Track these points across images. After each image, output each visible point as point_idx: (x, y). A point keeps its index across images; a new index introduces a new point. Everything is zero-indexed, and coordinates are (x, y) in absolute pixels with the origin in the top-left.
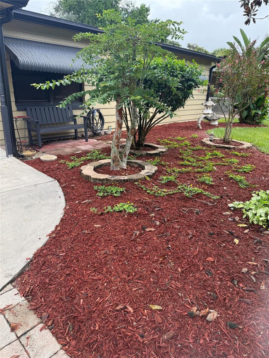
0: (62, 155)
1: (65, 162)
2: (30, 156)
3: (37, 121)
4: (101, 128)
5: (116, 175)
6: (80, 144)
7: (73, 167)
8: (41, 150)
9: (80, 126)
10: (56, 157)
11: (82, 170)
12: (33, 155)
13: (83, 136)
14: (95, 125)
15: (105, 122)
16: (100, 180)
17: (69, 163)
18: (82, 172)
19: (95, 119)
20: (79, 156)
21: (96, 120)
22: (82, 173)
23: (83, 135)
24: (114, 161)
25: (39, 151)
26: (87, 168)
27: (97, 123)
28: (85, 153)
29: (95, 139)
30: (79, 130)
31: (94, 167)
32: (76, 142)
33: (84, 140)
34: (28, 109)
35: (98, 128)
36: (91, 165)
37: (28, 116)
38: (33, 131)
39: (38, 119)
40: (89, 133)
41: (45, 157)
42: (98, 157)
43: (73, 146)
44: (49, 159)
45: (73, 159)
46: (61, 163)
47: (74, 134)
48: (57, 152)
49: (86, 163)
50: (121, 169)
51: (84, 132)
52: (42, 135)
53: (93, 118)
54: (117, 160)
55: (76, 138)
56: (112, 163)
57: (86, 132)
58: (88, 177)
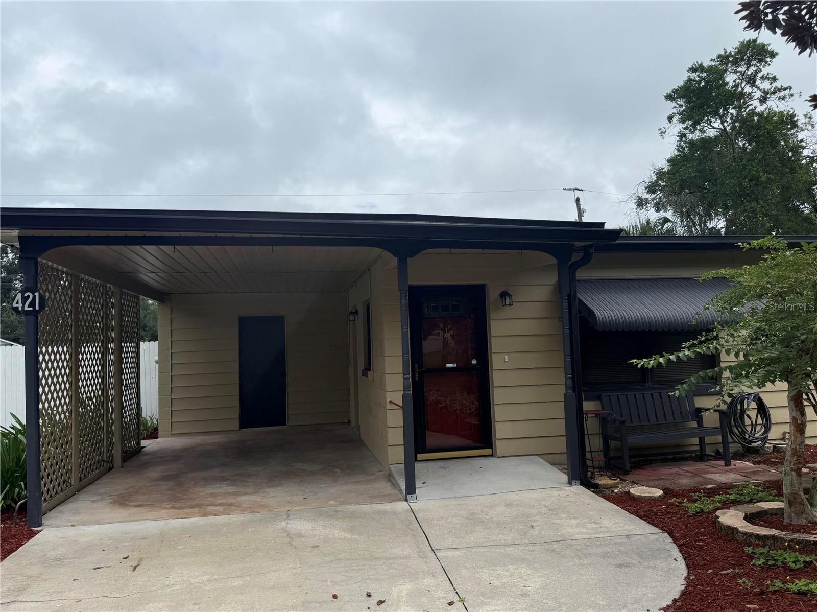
0: (672, 490)
1: (682, 502)
2: (609, 487)
3: (623, 419)
4: (764, 433)
5: (798, 531)
6: (711, 470)
7: (698, 513)
8: (629, 478)
9: (712, 431)
10: (661, 492)
11: (718, 517)
12: (615, 486)
13: (718, 452)
14: (749, 429)
15: (773, 422)
16: (758, 537)
17: (690, 505)
18: (719, 519)
19: (748, 416)
20: (710, 493)
21: (750, 418)
22: (719, 522)
23: (718, 450)
24: (790, 504)
25: (625, 480)
26: (729, 514)
27: (753, 426)
28: (726, 488)
29: (749, 461)
30: (708, 440)
31: (746, 514)
32: (702, 466)
33: (722, 463)
34: (605, 395)
35: (757, 436)
36: (739, 511)
37: (603, 409)
38: (616, 439)
39: (622, 416)
40: (734, 447)
41: (636, 491)
42: (756, 497)
43: (695, 474)
44: (647, 495)
45: (696, 497)
46: (673, 505)
47: (698, 448)
48: (662, 483)
49: (726, 505)
50: (809, 522)
51: (721, 445)
52: (630, 449)
53: (743, 412)
54: (799, 501)
55: (701, 457)
56: (788, 511)
57: (725, 443)
58: (732, 530)
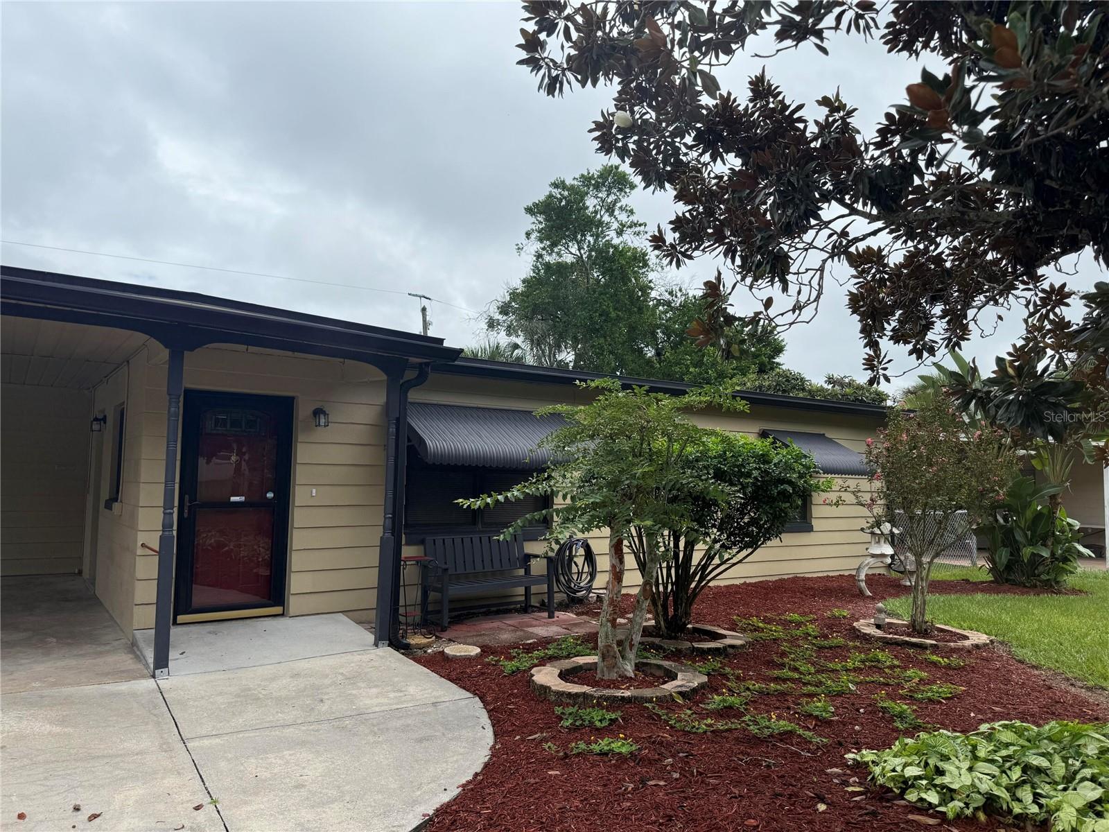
0: (491, 647)
1: (499, 661)
2: (422, 646)
3: (446, 566)
4: (589, 582)
5: (609, 687)
6: (534, 622)
7: (513, 672)
8: (446, 635)
9: (538, 580)
10: (478, 650)
11: (533, 675)
12: (429, 645)
13: (543, 603)
14: (575, 577)
15: (598, 570)
16: (569, 695)
17: (506, 663)
18: (534, 678)
19: (575, 563)
20: (529, 649)
21: (577, 566)
22: (533, 681)
23: (543, 601)
24: (604, 657)
25: (441, 638)
26: (544, 671)
27: (580, 574)
28: (545, 642)
29: (572, 612)
30: (534, 589)
31: (561, 671)
32: (526, 618)
33: (546, 614)
34: (429, 539)
35: (582, 585)
36: (555, 667)
37: (426, 555)
38: (435, 590)
39: (446, 563)
40: (559, 597)
41: (452, 650)
42: (574, 651)
43: (516, 628)
44: (462, 654)
45: (515, 654)
46: (489, 664)
47: (523, 598)
48: (480, 640)
49: (542, 662)
50: (620, 676)
51: (546, 595)
52: (451, 601)
53: (571, 558)
54: (612, 653)
55: (526, 609)
56: (601, 665)
57: (550, 592)
58: (545, 689)
